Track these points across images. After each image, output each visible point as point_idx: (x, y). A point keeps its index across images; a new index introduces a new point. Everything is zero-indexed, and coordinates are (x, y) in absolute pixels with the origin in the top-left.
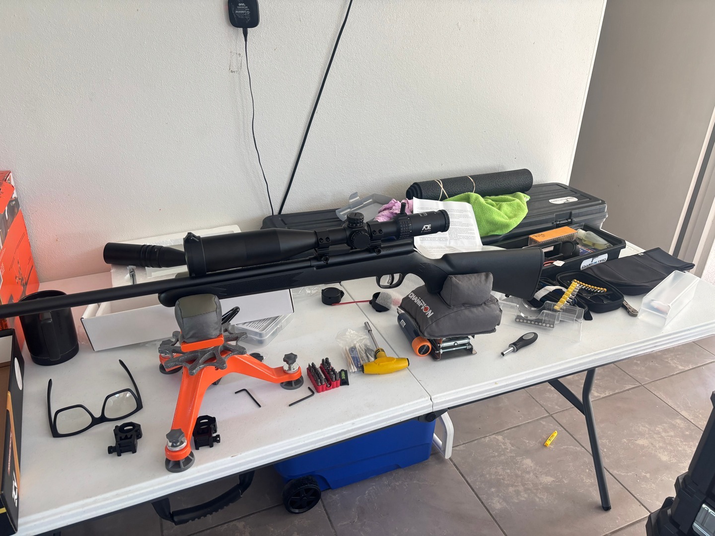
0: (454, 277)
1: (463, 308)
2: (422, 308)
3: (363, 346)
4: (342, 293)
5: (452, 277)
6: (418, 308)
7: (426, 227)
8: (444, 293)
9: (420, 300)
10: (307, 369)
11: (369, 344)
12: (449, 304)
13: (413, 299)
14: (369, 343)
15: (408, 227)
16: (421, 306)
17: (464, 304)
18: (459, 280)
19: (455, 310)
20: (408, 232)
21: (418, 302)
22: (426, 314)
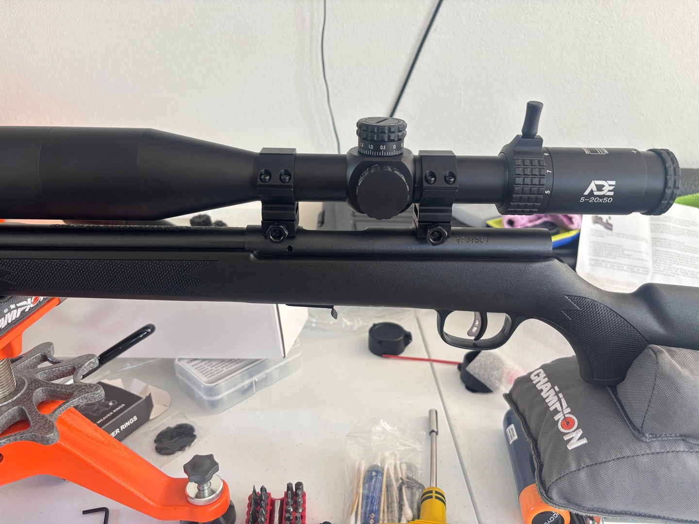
0: (668, 351)
1: (682, 447)
2: (556, 418)
3: (404, 467)
4: (408, 338)
5: (661, 352)
6: (547, 414)
7: (600, 188)
8: (628, 389)
9: (557, 394)
10: (250, 498)
11: (419, 466)
12: (639, 426)
13: (539, 387)
14: (420, 461)
15: (542, 176)
16: (556, 412)
17: (685, 437)
18: (684, 365)
19: (656, 446)
20: (539, 192)
21: (552, 398)
22: (566, 438)
